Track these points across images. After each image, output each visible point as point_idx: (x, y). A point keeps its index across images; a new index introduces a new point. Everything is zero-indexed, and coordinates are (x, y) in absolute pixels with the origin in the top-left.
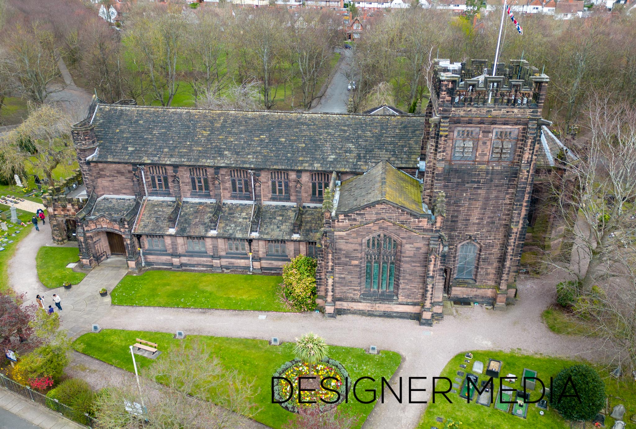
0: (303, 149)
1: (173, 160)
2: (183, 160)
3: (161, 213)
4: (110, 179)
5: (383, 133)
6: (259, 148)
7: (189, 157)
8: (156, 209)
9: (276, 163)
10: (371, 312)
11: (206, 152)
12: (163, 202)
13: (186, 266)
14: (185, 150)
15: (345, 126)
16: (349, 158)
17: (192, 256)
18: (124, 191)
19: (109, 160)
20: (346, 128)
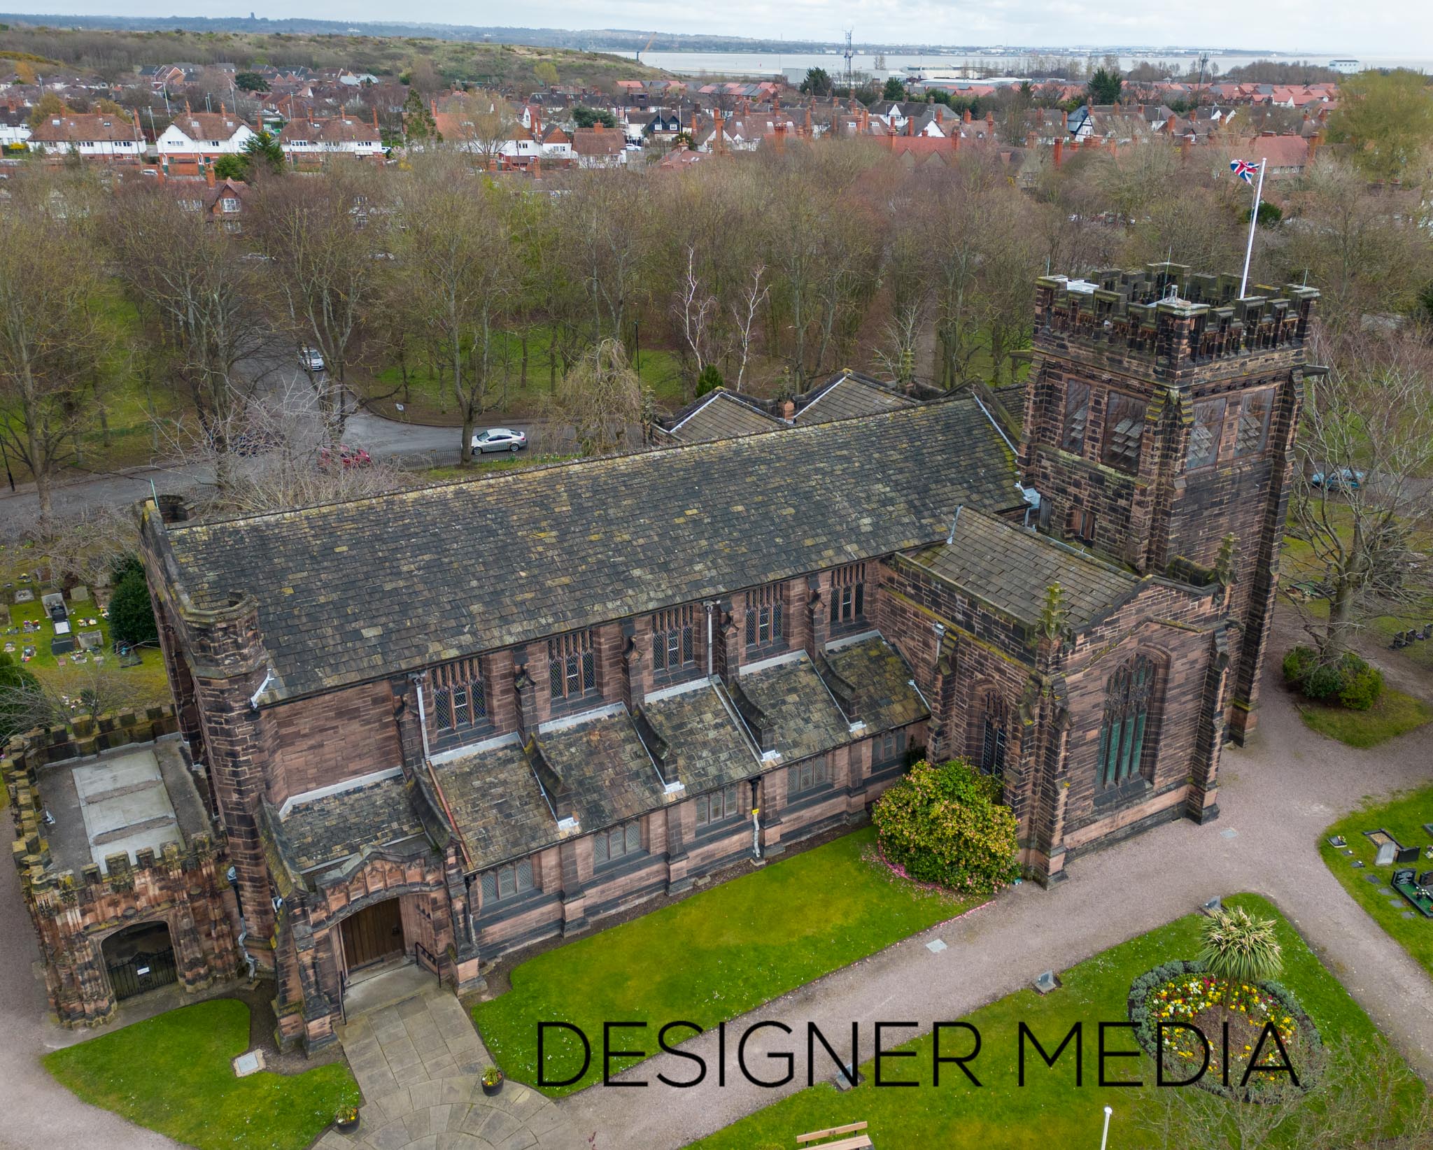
0: (795, 517)
1: (516, 628)
2: (543, 621)
3: (500, 790)
4: (312, 742)
5: (920, 448)
6: (704, 543)
7: (554, 609)
8: (477, 783)
9: (767, 568)
11: (585, 584)
12: (482, 756)
13: (598, 913)
14: (529, 596)
15: (840, 448)
16: (899, 516)
17: (611, 877)
18: (352, 767)
19: (329, 682)
20: (845, 452)
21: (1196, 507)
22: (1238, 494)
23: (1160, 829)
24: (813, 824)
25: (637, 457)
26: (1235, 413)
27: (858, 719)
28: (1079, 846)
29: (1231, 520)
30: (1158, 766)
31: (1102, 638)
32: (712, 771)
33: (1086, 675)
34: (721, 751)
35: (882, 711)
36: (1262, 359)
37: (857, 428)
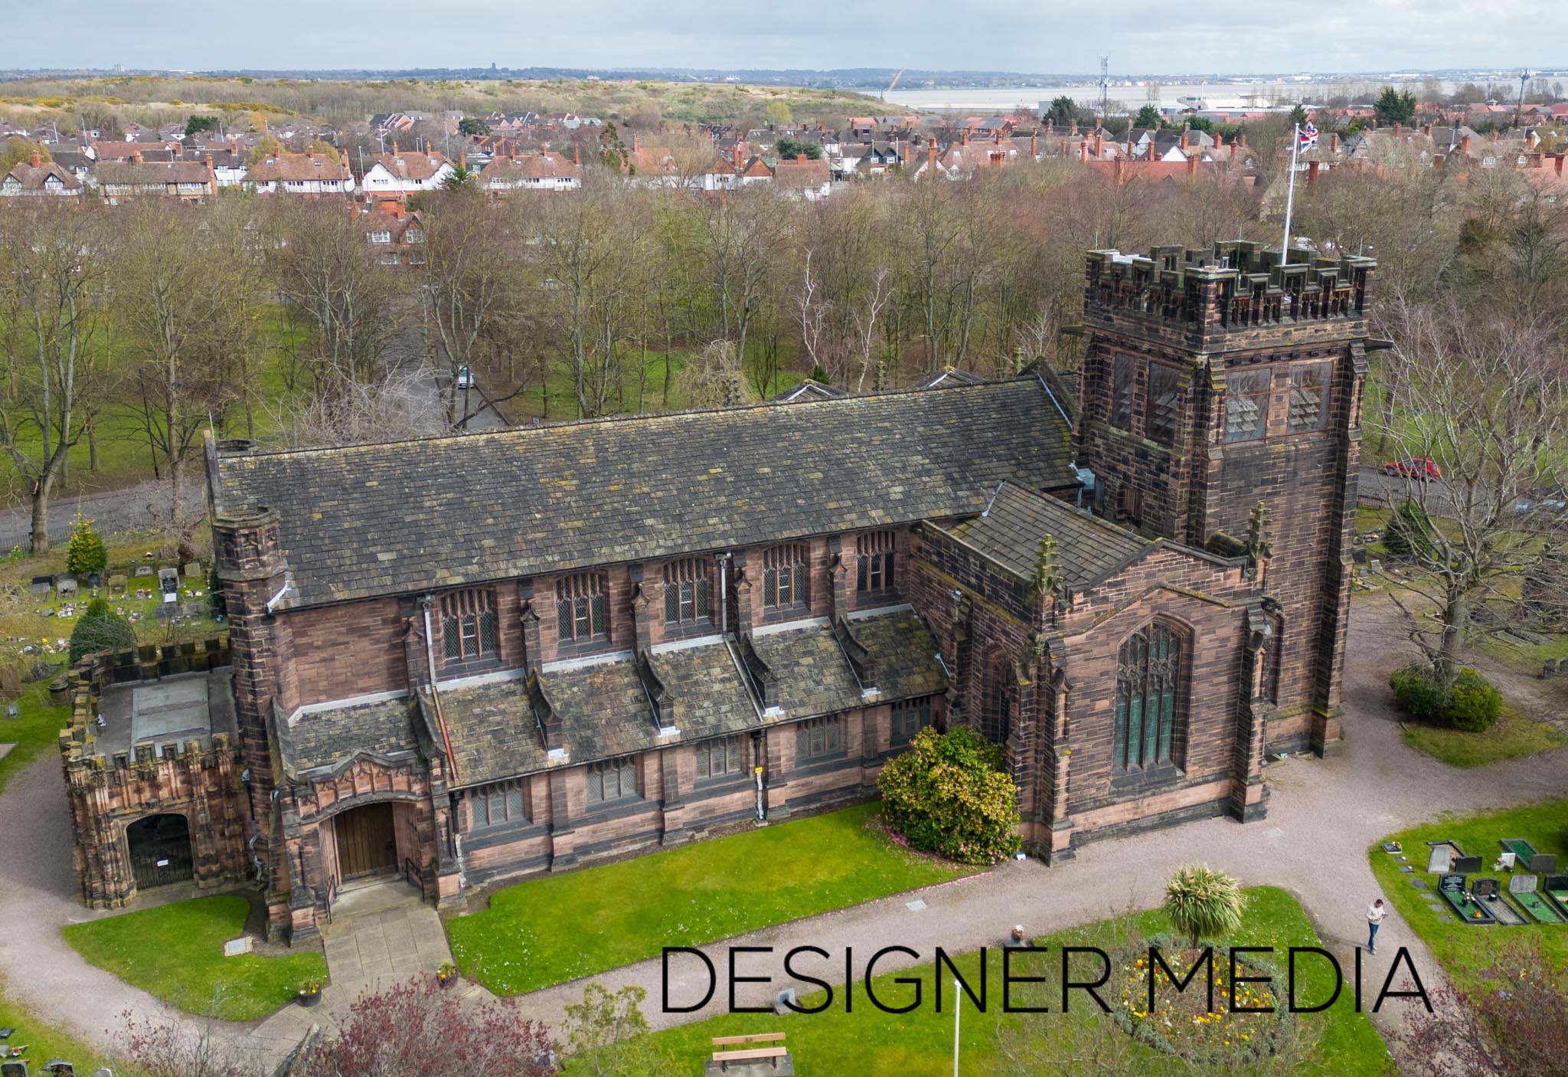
0: (822, 482)
1: (523, 563)
2: (550, 559)
3: (498, 718)
4: (324, 655)
5: (969, 424)
6: (723, 499)
7: (562, 549)
8: (477, 711)
9: (784, 526)
10: (1134, 824)
11: (596, 529)
12: (487, 687)
13: (588, 853)
14: (539, 535)
15: (883, 420)
16: (935, 487)
17: (603, 818)
18: (361, 684)
19: (339, 596)
20: (887, 424)
21: (1242, 483)
22: (1295, 473)
23: (1197, 824)
24: (824, 793)
25: (670, 419)
26: (1283, 385)
27: (872, 685)
28: (1095, 829)
29: (1289, 501)
30: (1190, 752)
31: (1105, 600)
32: (711, 720)
33: (1090, 638)
34: (723, 703)
35: (901, 680)
36: (1310, 329)
37: (905, 402)
